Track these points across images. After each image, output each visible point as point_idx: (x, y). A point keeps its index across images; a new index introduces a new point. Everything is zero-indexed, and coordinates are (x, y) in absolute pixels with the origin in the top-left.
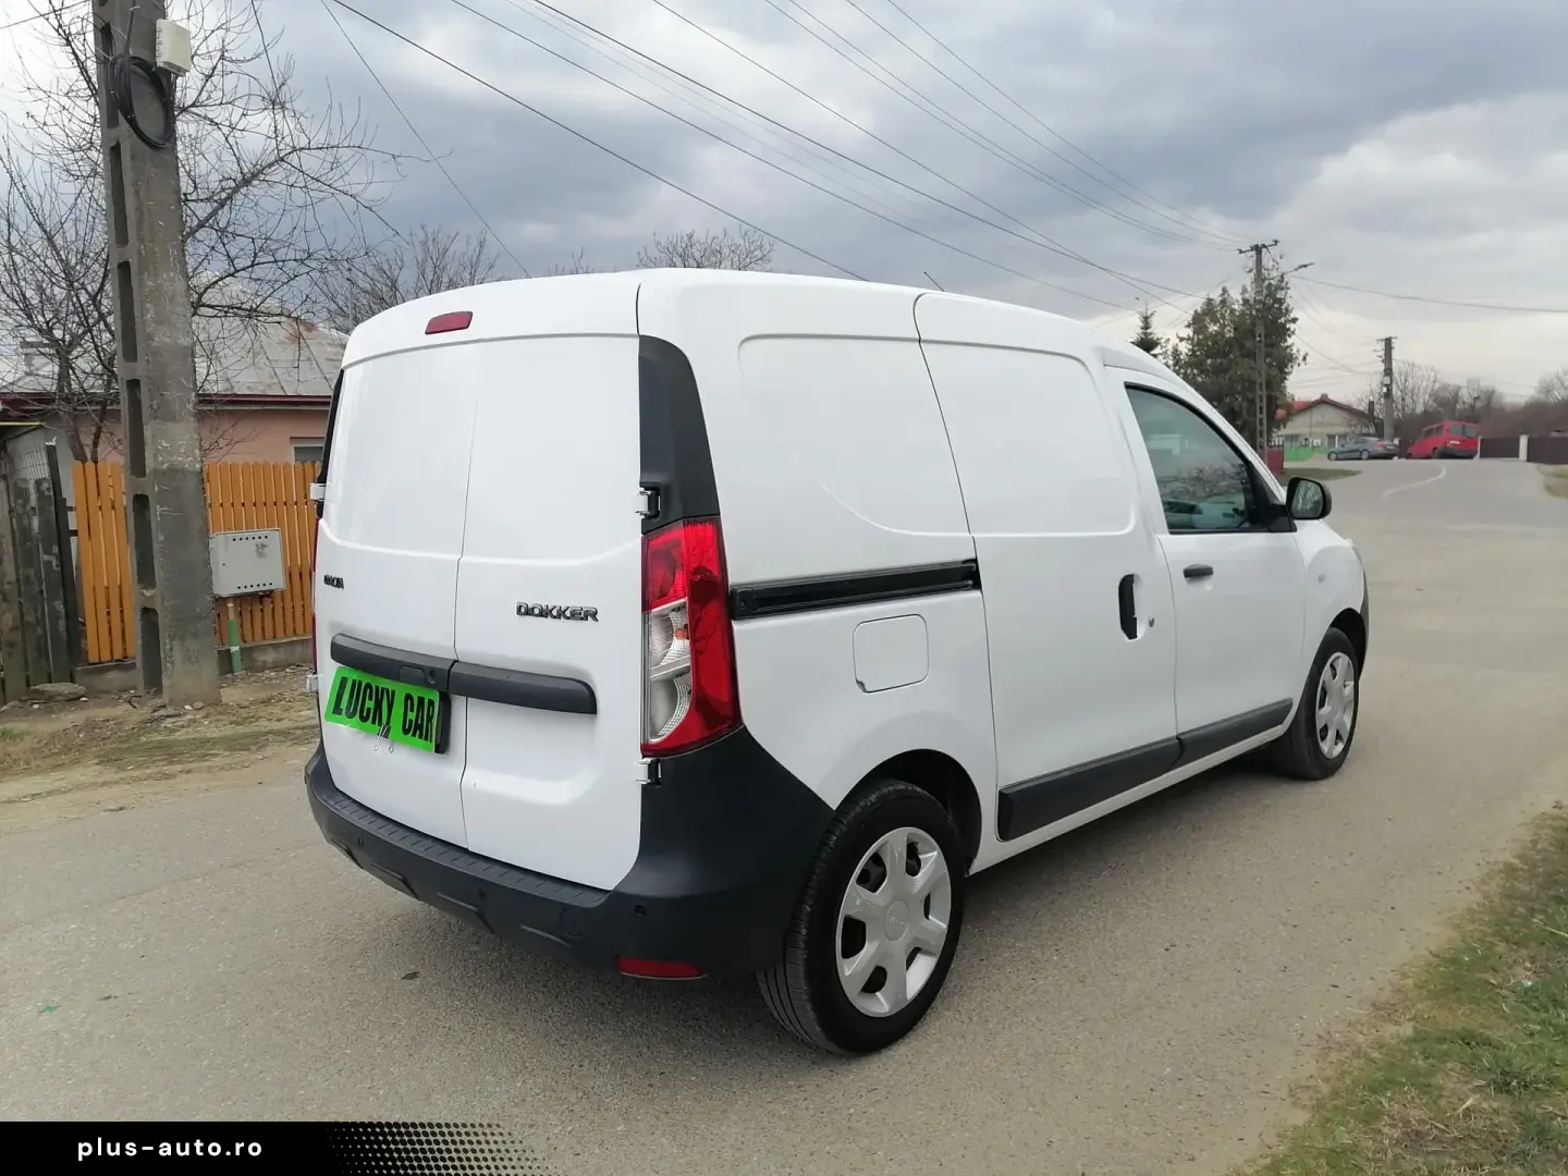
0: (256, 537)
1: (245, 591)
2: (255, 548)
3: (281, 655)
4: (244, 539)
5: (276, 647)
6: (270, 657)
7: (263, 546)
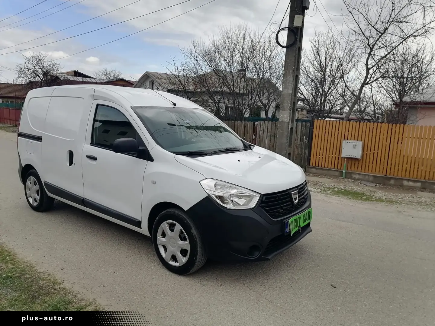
0: (354, 143)
1: (350, 157)
2: (353, 146)
3: (361, 177)
4: (348, 143)
5: (359, 174)
6: (357, 177)
7: (356, 145)
